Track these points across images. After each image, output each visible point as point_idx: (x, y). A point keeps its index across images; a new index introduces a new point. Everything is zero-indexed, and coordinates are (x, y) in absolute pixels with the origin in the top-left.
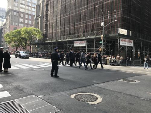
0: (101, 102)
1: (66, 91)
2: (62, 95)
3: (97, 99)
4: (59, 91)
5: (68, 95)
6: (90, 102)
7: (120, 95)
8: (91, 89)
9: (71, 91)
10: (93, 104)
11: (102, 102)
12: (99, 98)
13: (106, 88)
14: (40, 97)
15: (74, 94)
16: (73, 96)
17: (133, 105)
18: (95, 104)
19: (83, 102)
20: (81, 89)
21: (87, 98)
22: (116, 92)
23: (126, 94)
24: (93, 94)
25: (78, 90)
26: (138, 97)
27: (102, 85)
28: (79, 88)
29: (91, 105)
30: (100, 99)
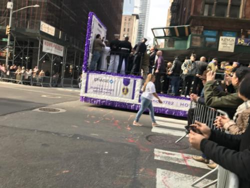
7: (30, 134)
13: (5, 125)
17: (49, 146)
22: (25, 129)
23: (41, 131)
26: (58, 134)
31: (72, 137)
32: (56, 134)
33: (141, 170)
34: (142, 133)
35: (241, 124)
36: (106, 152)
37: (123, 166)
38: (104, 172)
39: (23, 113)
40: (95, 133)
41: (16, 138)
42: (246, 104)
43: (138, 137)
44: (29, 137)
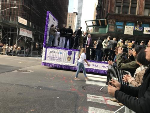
7: (10, 87)
17: (22, 94)
22: (7, 84)
23: (18, 85)
31: (37, 88)
32: (27, 86)
33: (79, 108)
34: (80, 85)
35: (139, 80)
36: (58, 97)
37: (68, 105)
38: (57, 109)
39: (7, 74)
40: (51, 85)
41: (2, 90)
42: (141, 68)
43: (78, 87)
44: (10, 89)
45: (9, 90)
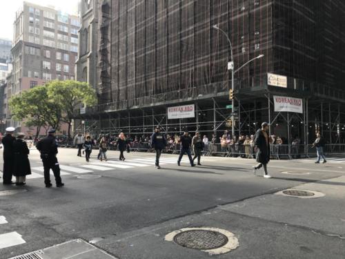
0: (237, 247)
1: (153, 226)
2: (143, 235)
3: (226, 240)
4: (138, 227)
5: (158, 235)
6: (210, 249)
7: (279, 229)
8: (211, 219)
9: (165, 225)
10: (218, 253)
11: (239, 249)
12: (230, 240)
13: (245, 214)
14: (93, 242)
15: (172, 230)
16: (170, 237)
17: (312, 251)
18: (221, 254)
19: (195, 251)
20: (188, 220)
21: (203, 239)
22: (271, 221)
23: (295, 226)
24: (216, 230)
25: (182, 220)
26: (323, 233)
27: (237, 206)
28: (184, 216)
29: (214, 255)
30: (233, 241)
32: (318, 231)
41: (263, 234)
44: (279, 234)
45: (279, 236)
